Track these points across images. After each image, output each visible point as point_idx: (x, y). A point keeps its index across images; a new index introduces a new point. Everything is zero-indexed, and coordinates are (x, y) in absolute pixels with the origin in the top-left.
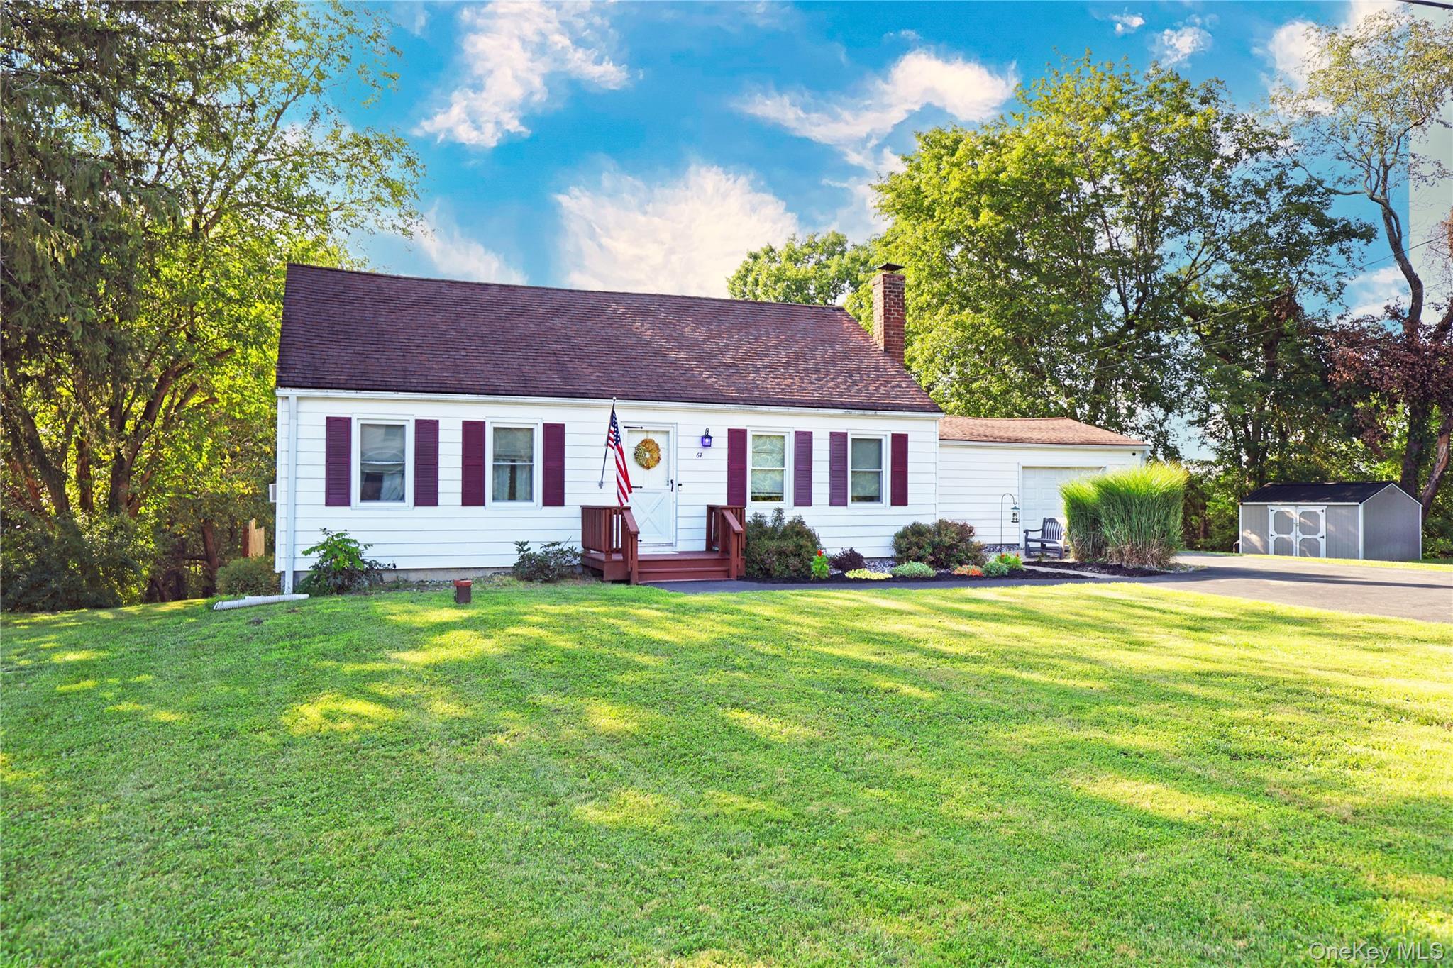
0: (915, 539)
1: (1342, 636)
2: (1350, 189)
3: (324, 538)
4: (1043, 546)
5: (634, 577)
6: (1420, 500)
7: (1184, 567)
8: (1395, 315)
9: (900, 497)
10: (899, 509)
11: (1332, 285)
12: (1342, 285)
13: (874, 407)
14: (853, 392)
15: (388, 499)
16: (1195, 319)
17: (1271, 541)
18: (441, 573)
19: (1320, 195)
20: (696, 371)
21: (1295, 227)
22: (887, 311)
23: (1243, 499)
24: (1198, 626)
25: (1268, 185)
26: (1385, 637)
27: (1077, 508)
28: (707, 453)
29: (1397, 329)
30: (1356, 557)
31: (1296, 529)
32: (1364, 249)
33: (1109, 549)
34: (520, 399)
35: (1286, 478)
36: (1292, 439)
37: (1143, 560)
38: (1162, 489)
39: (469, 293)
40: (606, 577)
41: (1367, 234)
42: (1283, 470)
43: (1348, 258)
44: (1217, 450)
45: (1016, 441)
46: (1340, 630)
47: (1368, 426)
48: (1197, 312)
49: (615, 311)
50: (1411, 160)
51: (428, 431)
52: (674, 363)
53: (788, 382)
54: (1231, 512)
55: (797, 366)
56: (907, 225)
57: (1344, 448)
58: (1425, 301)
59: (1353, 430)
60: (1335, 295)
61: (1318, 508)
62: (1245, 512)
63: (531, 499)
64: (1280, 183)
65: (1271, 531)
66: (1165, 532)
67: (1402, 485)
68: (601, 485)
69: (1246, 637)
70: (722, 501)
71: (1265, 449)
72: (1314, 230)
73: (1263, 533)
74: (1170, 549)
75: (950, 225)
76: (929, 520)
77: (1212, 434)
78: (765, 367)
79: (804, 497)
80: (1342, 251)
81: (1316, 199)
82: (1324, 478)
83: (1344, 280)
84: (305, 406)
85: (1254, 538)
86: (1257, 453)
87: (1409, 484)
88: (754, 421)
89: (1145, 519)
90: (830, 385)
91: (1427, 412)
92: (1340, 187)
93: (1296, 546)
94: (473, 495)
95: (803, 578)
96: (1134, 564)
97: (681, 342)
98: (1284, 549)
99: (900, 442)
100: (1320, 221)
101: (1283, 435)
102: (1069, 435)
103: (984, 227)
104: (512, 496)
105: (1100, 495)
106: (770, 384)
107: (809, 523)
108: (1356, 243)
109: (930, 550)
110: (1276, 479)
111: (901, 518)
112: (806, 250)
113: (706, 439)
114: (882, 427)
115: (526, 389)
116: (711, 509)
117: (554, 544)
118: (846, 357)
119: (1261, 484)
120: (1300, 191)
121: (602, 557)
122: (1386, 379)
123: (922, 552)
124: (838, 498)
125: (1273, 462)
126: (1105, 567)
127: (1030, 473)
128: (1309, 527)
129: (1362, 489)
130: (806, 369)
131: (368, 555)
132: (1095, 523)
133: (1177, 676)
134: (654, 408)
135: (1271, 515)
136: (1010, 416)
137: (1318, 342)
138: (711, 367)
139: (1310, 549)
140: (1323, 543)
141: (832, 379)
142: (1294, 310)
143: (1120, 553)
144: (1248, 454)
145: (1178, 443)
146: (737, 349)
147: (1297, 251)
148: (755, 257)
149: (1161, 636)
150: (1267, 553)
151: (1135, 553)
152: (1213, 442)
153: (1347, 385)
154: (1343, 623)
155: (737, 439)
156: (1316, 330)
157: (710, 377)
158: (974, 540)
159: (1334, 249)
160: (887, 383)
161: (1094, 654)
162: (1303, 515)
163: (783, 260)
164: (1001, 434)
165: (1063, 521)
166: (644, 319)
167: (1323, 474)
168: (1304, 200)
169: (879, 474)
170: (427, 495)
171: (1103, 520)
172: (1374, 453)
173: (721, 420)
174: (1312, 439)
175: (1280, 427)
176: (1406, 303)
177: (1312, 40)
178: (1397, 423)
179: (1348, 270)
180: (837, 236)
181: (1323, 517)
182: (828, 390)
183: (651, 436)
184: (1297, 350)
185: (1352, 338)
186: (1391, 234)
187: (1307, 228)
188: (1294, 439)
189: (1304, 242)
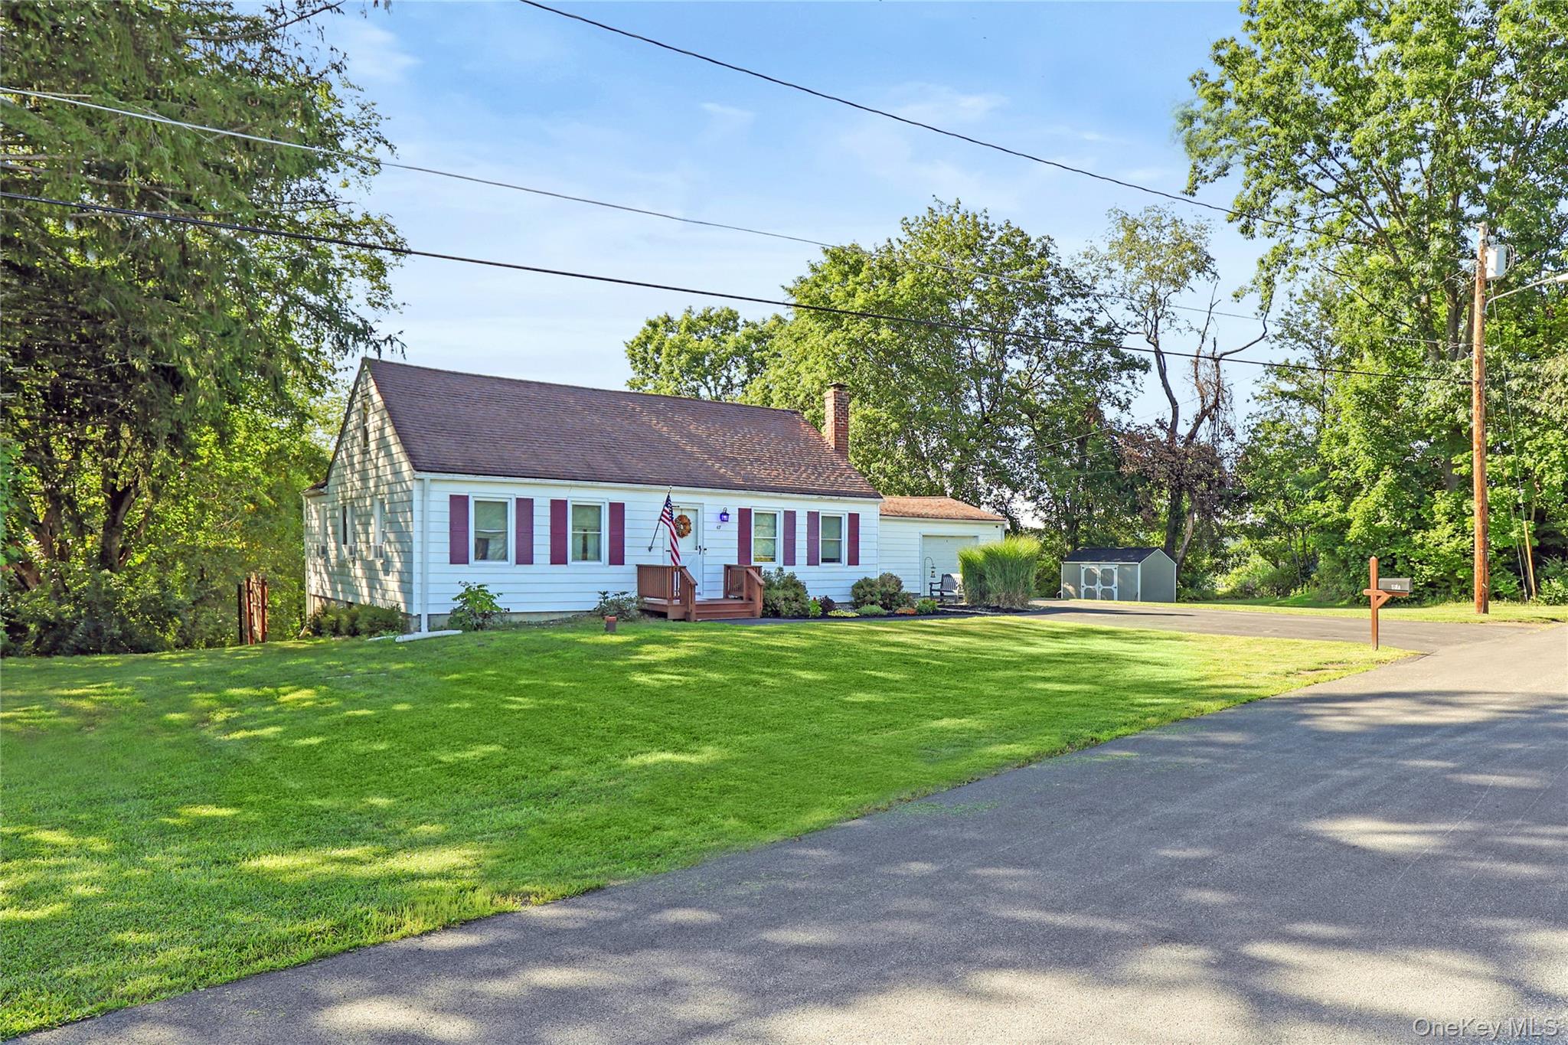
0: (868, 589)
1: (1126, 639)
2: (1135, 330)
3: (463, 590)
4: (942, 594)
5: (693, 616)
6: (1175, 560)
7: (1037, 607)
8: (1161, 425)
9: (854, 560)
10: (853, 568)
11: (1123, 398)
12: (1129, 401)
13: (838, 494)
14: (821, 482)
15: (493, 559)
16: (1032, 418)
17: (1083, 591)
18: (535, 616)
19: (1116, 335)
20: (710, 463)
21: (1100, 357)
22: (836, 419)
23: (1062, 558)
24: (1056, 636)
25: (1082, 323)
26: (1146, 638)
27: (968, 566)
28: (724, 525)
29: (1163, 436)
30: (1136, 600)
31: (1099, 582)
32: (1143, 377)
33: (991, 595)
34: (589, 483)
35: (1092, 544)
36: (1095, 513)
37: (1012, 602)
38: (1024, 555)
39: (517, 390)
40: (670, 616)
41: (1145, 367)
42: (1090, 537)
43: (1134, 383)
44: (1046, 521)
45: (918, 516)
46: (1125, 636)
47: (1146, 506)
48: (1033, 412)
49: (634, 409)
50: (1172, 317)
51: (525, 506)
52: (691, 455)
53: (775, 473)
54: (1055, 569)
55: (778, 460)
56: (817, 327)
57: (1130, 521)
58: (1180, 418)
59: (1135, 509)
60: (1124, 407)
61: (1113, 566)
62: (1067, 567)
63: (599, 558)
64: (1089, 322)
65: (1083, 584)
66: (1026, 584)
67: (1165, 550)
68: (650, 549)
69: (1080, 641)
70: (734, 561)
71: (1077, 521)
72: (1112, 360)
73: (1077, 585)
74: (1028, 595)
75: (855, 334)
76: (875, 576)
77: (1042, 508)
78: (756, 460)
79: (790, 559)
80: (1130, 377)
81: (1113, 337)
82: (1117, 544)
83: (1130, 397)
84: (436, 487)
85: (1071, 588)
86: (1073, 525)
87: (1169, 550)
88: (759, 503)
89: (1014, 575)
90: (804, 475)
91: (1180, 496)
92: (1128, 328)
93: (1099, 594)
94: (558, 557)
95: (803, 615)
96: (1007, 605)
97: (691, 437)
98: (1091, 595)
99: (854, 519)
100: (1116, 353)
101: (1090, 509)
102: (952, 512)
103: (884, 341)
104: (585, 559)
105: (985, 557)
106: (763, 474)
107: (799, 578)
108: (1138, 373)
109: (879, 597)
110: (1086, 544)
111: (856, 574)
112: (703, 323)
113: (724, 516)
114: (841, 508)
115: (594, 477)
116: (728, 567)
117: (624, 593)
118: (809, 453)
119: (1075, 548)
120: (1103, 331)
121: (665, 602)
122: (1156, 472)
123: (874, 598)
124: (812, 561)
125: (1083, 531)
126: (988, 607)
127: (928, 540)
128: (1107, 579)
129: (1141, 552)
130: (785, 463)
131: (499, 602)
132: (982, 577)
133: (1053, 655)
134: (688, 493)
135: (1083, 571)
136: (902, 494)
137: (1114, 441)
138: (719, 460)
139: (1108, 596)
140: (1116, 591)
141: (805, 471)
142: (1099, 416)
143: (999, 598)
144: (1067, 523)
145: (1019, 516)
146: (732, 445)
147: (1101, 374)
148: (654, 325)
149: (1039, 641)
150: (1079, 597)
151: (1008, 598)
152: (1042, 514)
153: (1132, 476)
154: (1126, 633)
155: (745, 515)
156: (1112, 432)
157: (720, 468)
158: (904, 590)
159: (1124, 374)
160: (841, 475)
161: (1011, 648)
162: (1103, 571)
163: (682, 331)
164: (906, 510)
165: (958, 577)
166: (658, 417)
167: (1116, 540)
168: (1106, 337)
169: (840, 542)
170: (525, 557)
171: (987, 576)
172: (1149, 525)
173: (734, 502)
174: (1109, 513)
175: (1088, 503)
176: (1169, 420)
177: (1112, 219)
178: (1162, 503)
179: (1134, 392)
180: (730, 312)
181: (1116, 572)
182: (804, 478)
183: (684, 513)
184: (1101, 447)
185: (1135, 439)
186: (1160, 367)
187: (1108, 358)
188: (1099, 512)
189: (1105, 368)
